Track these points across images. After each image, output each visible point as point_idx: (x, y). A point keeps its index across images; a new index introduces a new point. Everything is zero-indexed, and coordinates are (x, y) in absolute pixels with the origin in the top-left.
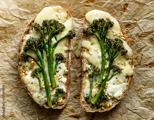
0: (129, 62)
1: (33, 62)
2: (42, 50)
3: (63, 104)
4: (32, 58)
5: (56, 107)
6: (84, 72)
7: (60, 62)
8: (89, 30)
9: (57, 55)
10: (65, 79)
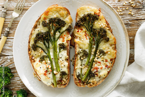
0: (112, 47)
1: (40, 51)
2: (49, 42)
3: (66, 84)
4: (40, 48)
5: (61, 86)
6: (77, 55)
7: (62, 50)
8: (80, 22)
9: (60, 45)
10: (66, 64)
